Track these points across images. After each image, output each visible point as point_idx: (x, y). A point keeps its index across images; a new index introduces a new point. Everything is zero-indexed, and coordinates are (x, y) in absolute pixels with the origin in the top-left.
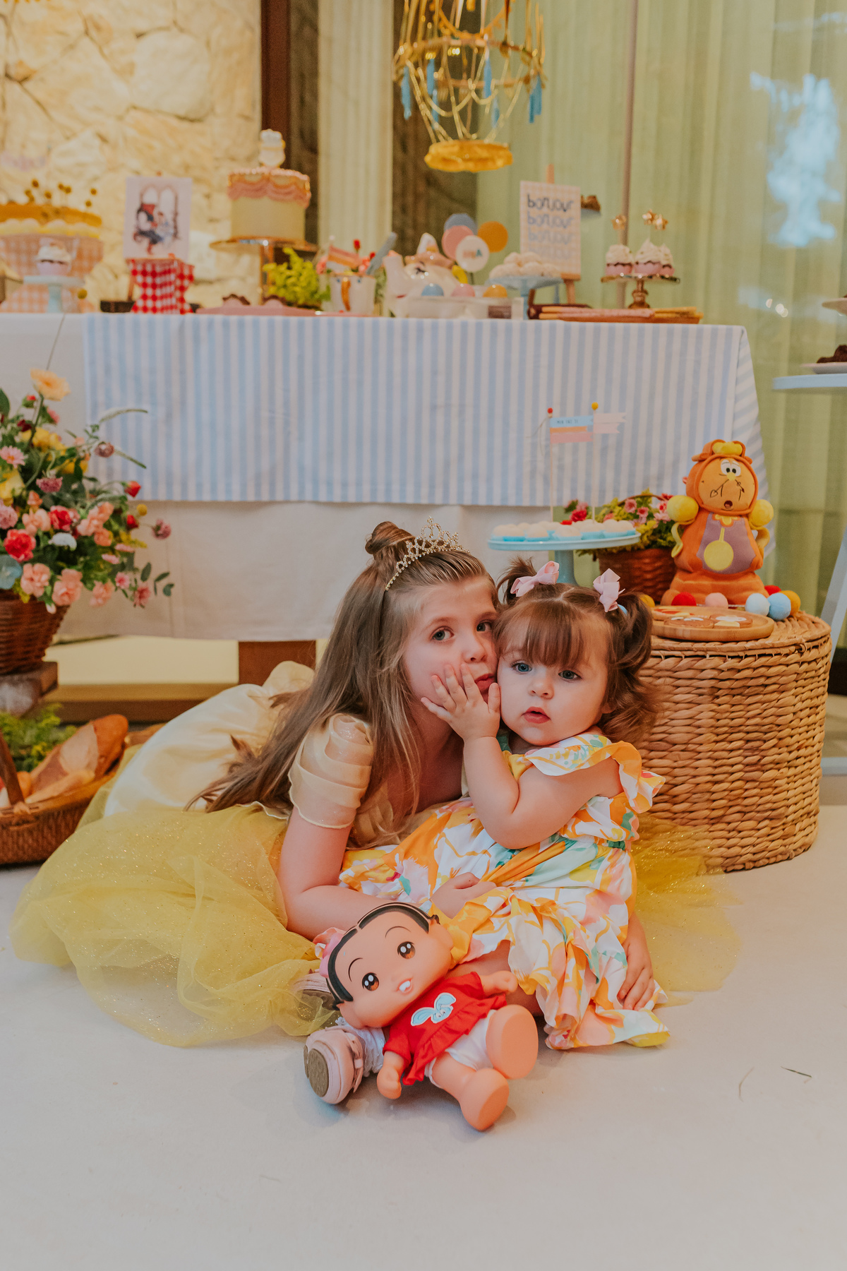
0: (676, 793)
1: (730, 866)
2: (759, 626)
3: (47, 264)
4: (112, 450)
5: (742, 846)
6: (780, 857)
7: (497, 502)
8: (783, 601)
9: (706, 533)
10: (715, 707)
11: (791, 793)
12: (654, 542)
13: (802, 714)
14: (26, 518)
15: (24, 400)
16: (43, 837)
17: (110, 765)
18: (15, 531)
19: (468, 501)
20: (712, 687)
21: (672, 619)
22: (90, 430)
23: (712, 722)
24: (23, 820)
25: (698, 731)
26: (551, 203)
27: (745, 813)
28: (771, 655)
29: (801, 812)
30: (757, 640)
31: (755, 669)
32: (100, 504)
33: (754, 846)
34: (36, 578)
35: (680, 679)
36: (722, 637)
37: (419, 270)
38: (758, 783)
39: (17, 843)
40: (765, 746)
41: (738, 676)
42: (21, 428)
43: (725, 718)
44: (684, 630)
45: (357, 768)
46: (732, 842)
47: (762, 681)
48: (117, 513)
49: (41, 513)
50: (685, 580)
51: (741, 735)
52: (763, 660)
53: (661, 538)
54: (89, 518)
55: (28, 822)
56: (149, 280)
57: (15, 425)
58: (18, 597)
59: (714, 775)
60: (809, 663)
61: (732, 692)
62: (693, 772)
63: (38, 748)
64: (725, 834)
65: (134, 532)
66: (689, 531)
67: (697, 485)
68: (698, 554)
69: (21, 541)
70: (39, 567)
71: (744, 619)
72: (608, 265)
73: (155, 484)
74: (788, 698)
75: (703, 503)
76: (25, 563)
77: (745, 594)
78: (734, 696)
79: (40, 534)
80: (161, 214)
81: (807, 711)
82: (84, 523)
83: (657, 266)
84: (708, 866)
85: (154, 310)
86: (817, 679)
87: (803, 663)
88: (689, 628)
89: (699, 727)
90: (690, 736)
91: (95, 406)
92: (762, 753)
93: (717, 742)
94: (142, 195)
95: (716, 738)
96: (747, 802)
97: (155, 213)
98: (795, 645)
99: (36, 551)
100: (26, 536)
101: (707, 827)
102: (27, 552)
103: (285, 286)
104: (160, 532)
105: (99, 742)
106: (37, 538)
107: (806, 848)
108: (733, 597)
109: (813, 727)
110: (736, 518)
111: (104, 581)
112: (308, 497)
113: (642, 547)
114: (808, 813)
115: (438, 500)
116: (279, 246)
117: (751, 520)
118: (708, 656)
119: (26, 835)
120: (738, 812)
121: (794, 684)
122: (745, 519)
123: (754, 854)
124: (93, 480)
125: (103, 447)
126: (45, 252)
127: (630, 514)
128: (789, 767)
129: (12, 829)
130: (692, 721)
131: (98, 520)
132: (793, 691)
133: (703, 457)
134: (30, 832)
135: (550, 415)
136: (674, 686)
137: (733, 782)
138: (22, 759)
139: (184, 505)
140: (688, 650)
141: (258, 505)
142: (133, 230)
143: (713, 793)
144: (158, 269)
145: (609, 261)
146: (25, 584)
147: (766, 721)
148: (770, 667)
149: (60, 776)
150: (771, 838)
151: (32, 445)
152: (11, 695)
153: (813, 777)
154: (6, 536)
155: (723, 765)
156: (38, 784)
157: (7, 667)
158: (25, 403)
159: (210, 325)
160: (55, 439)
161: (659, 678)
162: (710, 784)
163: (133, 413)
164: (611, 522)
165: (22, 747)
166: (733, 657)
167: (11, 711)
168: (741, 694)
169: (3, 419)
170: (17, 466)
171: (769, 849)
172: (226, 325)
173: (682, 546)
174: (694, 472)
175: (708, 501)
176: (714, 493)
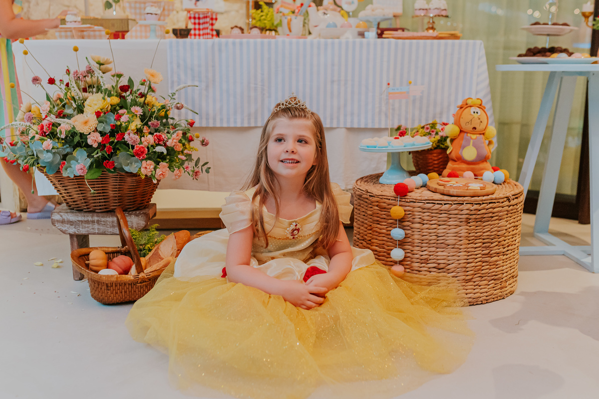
0: (449, 268)
1: (477, 302)
2: (490, 188)
3: (149, 15)
4: (182, 107)
5: (481, 293)
6: (499, 298)
7: (363, 126)
8: (501, 175)
9: (463, 143)
10: (468, 227)
11: (504, 267)
12: (438, 146)
13: (510, 230)
14: (143, 139)
18: (138, 146)
19: (349, 126)
20: (467, 218)
21: (448, 185)
22: (171, 95)
23: (467, 234)
24: (143, 281)
25: (460, 239)
27: (482, 277)
28: (495, 203)
29: (509, 276)
30: (488, 195)
31: (487, 209)
32: (178, 132)
33: (486, 293)
34: (148, 167)
35: (451, 214)
36: (471, 194)
37: (325, 13)
38: (488, 263)
39: (141, 292)
40: (492, 245)
41: (479, 213)
42: (140, 96)
43: (473, 233)
44: (453, 191)
46: (476, 291)
47: (490, 215)
48: (184, 135)
49: (150, 136)
50: (453, 165)
51: (481, 240)
52: (491, 205)
53: (442, 144)
54: (172, 138)
55: (145, 282)
56: (197, 21)
57: (137, 95)
58: (139, 175)
59: (468, 259)
60: (513, 206)
61: (476, 220)
62: (458, 258)
64: (473, 287)
65: (192, 143)
66: (455, 142)
67: (459, 119)
68: (459, 153)
69: (141, 150)
70: (149, 162)
71: (482, 185)
72: (416, 10)
73: (201, 119)
74: (503, 223)
75: (462, 128)
76: (143, 160)
77: (482, 171)
78: (477, 222)
79: (150, 146)
81: (512, 228)
82: (170, 141)
83: (440, 10)
85: (199, 35)
86: (517, 213)
87: (510, 206)
88: (456, 190)
89: (460, 237)
90: (456, 241)
91: (172, 84)
92: (491, 249)
93: (469, 244)
95: (468, 242)
96: (483, 272)
98: (506, 197)
99: (148, 154)
100: (143, 147)
101: (464, 284)
102: (143, 155)
103: (260, 20)
104: (204, 143)
105: (178, 243)
106: (148, 148)
107: (512, 293)
108: (476, 173)
109: (515, 235)
110: (478, 135)
111: (179, 168)
113: (433, 148)
114: (513, 277)
115: (335, 125)
117: (485, 136)
118: (464, 204)
119: (144, 287)
120: (479, 277)
121: (506, 216)
122: (482, 136)
123: (487, 296)
124: (173, 119)
125: (178, 105)
126: (148, 9)
127: (427, 133)
128: (504, 255)
129: (138, 285)
130: (457, 235)
131: (176, 139)
132: (506, 219)
133: (462, 106)
135: (388, 86)
136: (448, 218)
137: (477, 263)
138: (141, 250)
139: (214, 129)
140: (456, 201)
141: (250, 129)
143: (467, 268)
144: (201, 16)
145: (416, 8)
146: (142, 170)
147: (493, 234)
148: (495, 208)
149: (160, 260)
150: (494, 289)
151: (145, 104)
152: (135, 221)
153: (515, 259)
154: (134, 148)
155: (472, 255)
156: (149, 263)
157: (133, 207)
158: (141, 83)
159: (227, 44)
160: (155, 100)
161: (441, 214)
162: (465, 264)
163: (190, 87)
164: (418, 137)
165: (141, 245)
166: (476, 204)
167: (135, 228)
168: (480, 221)
169: (132, 92)
170: (139, 115)
171: (494, 294)
172: (234, 44)
173: (452, 148)
174: (457, 113)
175: (465, 127)
176: (467, 124)
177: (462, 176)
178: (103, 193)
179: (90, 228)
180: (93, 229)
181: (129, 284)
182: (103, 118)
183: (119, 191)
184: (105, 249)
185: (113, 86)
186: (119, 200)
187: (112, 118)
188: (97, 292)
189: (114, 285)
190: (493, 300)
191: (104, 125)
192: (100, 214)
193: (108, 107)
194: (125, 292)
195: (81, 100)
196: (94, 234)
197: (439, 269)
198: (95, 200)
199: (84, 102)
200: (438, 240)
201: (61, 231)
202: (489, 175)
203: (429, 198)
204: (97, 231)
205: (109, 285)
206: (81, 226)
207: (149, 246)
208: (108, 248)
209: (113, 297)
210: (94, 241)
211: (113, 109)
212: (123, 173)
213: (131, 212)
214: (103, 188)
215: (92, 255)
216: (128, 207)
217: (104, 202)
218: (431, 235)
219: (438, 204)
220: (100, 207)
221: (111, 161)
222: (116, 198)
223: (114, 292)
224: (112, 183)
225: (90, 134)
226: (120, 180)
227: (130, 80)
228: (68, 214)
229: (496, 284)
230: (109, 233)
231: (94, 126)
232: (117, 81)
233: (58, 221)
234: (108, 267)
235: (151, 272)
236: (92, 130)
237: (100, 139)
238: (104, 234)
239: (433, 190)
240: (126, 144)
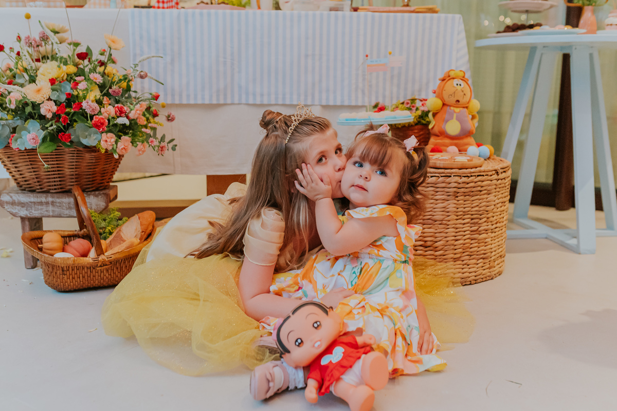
0: (437, 246)
1: (465, 283)
2: (476, 162)
4: (146, 76)
5: (470, 272)
6: (488, 278)
7: (339, 103)
8: (486, 149)
9: (446, 116)
10: (456, 202)
11: (493, 246)
12: (420, 122)
13: (498, 206)
14: (103, 110)
15: (100, 51)
16: (114, 273)
17: (148, 236)
18: (97, 116)
19: (324, 103)
20: (455, 192)
21: (433, 158)
22: (133, 66)
23: (455, 209)
24: (104, 264)
25: (447, 214)
27: (471, 256)
28: (483, 175)
29: (498, 255)
30: (476, 168)
31: (476, 182)
32: (140, 103)
33: (475, 272)
34: (108, 140)
35: (438, 188)
36: (459, 167)
38: (477, 241)
39: (100, 276)
40: (480, 222)
41: (467, 186)
42: (100, 64)
43: (461, 208)
44: (440, 163)
45: (278, 234)
46: (464, 270)
47: (479, 188)
48: (148, 109)
49: (110, 107)
50: (436, 140)
51: (469, 216)
52: (480, 178)
53: (423, 119)
54: (135, 110)
55: (106, 265)
57: (96, 63)
58: (99, 151)
59: (455, 236)
60: (502, 179)
61: (465, 194)
62: (445, 235)
64: (461, 266)
65: (156, 119)
66: (438, 116)
67: (442, 91)
68: (443, 127)
69: (100, 122)
70: (110, 135)
71: (469, 158)
73: (166, 95)
74: (491, 197)
75: (445, 101)
76: (103, 133)
77: (466, 147)
78: (465, 196)
79: (110, 118)
81: (500, 204)
82: (133, 112)
84: (453, 283)
85: (163, 8)
86: (505, 188)
87: (498, 180)
88: (442, 162)
89: (448, 212)
90: (444, 217)
91: (135, 55)
92: (479, 225)
93: (457, 220)
95: (456, 218)
96: (472, 250)
98: (495, 170)
99: (108, 127)
100: (103, 119)
101: (452, 263)
102: (103, 127)
104: (170, 118)
105: (141, 224)
106: (109, 120)
107: (500, 273)
108: (461, 148)
109: (503, 212)
110: (461, 109)
111: (143, 142)
112: (244, 101)
113: (414, 124)
114: (501, 256)
115: (309, 103)
117: (468, 109)
118: (452, 176)
119: (105, 271)
120: (468, 255)
121: (495, 190)
122: (466, 109)
123: (475, 276)
124: (135, 92)
125: (142, 73)
127: (407, 108)
128: (492, 232)
129: (98, 268)
130: (444, 210)
131: (140, 110)
132: (494, 194)
133: (444, 78)
134: (107, 271)
135: (366, 58)
136: (435, 192)
137: (464, 240)
138: (101, 234)
139: (181, 106)
140: (443, 173)
143: (455, 246)
146: (102, 143)
147: (481, 209)
148: (483, 181)
149: (122, 242)
150: (483, 268)
151: (105, 73)
152: (94, 202)
153: (503, 238)
154: (93, 119)
155: (460, 232)
156: (110, 246)
157: (92, 187)
158: (100, 53)
159: (194, 14)
160: (116, 71)
161: (428, 187)
162: (453, 241)
163: (154, 58)
164: (398, 112)
165: (101, 228)
166: (465, 177)
167: (95, 210)
168: (468, 195)
169: (89, 61)
170: (98, 83)
171: (483, 273)
172: (201, 14)
173: (434, 123)
174: (439, 86)
175: (448, 100)
176: (450, 96)
177: (446, 151)
178: (58, 171)
179: (44, 210)
180: (47, 211)
181: (88, 268)
182: (58, 87)
183: (76, 168)
184: (60, 232)
185: (69, 56)
186: (76, 178)
187: (68, 88)
188: (51, 278)
189: (70, 269)
191: (58, 94)
192: (55, 195)
193: (64, 76)
194: (83, 277)
195: (34, 70)
196: (49, 216)
197: (426, 247)
198: (50, 178)
199: (37, 72)
201: (11, 214)
202: (473, 150)
204: (51, 214)
205: (65, 269)
206: (33, 208)
207: (110, 228)
208: (64, 231)
209: (70, 283)
210: (47, 224)
211: (70, 78)
212: (81, 149)
213: (89, 193)
214: (58, 166)
215: (46, 238)
216: (85, 187)
217: (60, 181)
220: (55, 187)
221: (67, 133)
222: (73, 177)
223: (71, 277)
224: (68, 159)
225: (43, 102)
226: (77, 156)
227: (88, 48)
228: (19, 194)
229: (484, 263)
230: (66, 216)
231: (47, 94)
232: (74, 50)
233: (7, 203)
234: (63, 250)
235: (113, 255)
236: (46, 99)
237: (55, 108)
238: (60, 216)
240: (84, 115)
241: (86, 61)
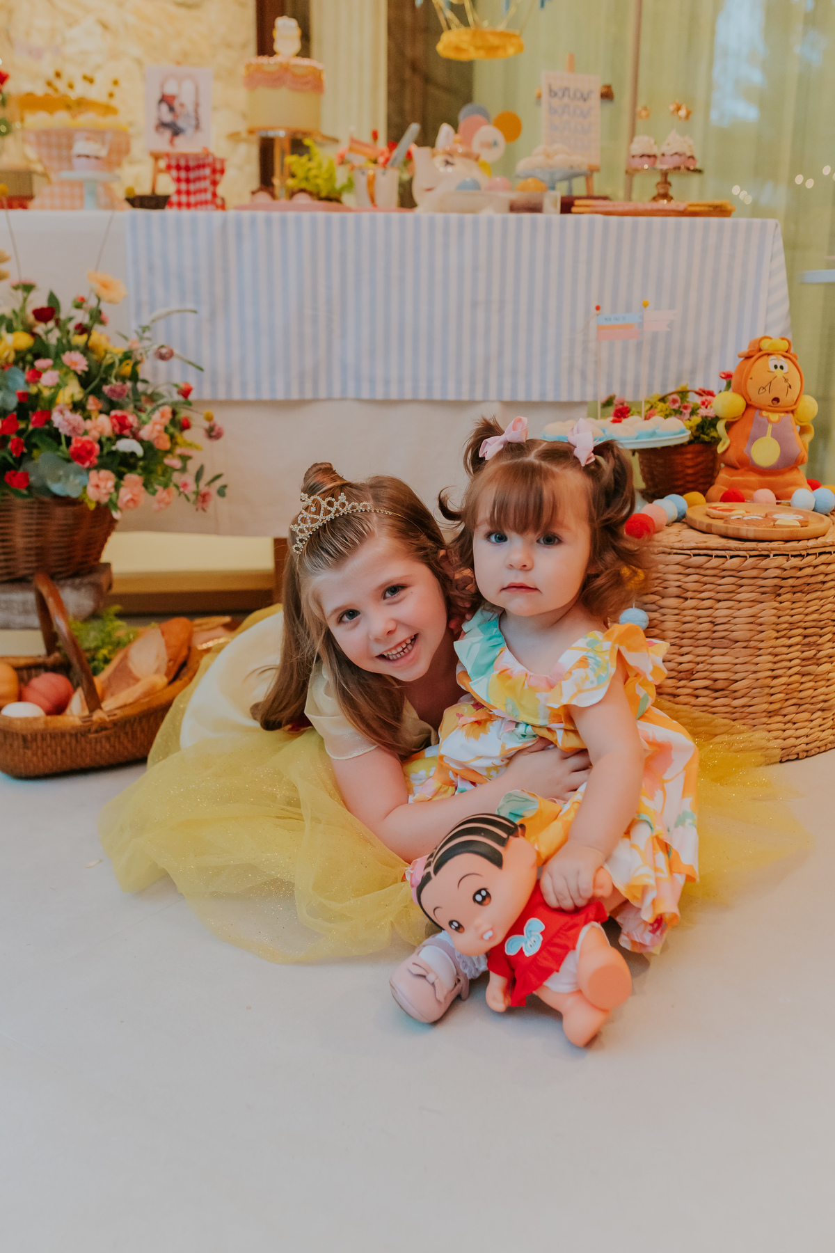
0: (736, 689)
1: (789, 756)
2: (816, 525)
3: (83, 160)
4: (171, 354)
5: (798, 736)
6: (830, 746)
7: (535, 397)
9: (753, 430)
10: (776, 605)
12: (698, 438)
14: (89, 424)
15: (74, 301)
17: (180, 669)
18: (79, 437)
19: (507, 397)
20: (775, 585)
21: (732, 518)
22: (140, 330)
23: (774, 619)
24: (102, 727)
25: (760, 628)
26: (572, 93)
27: (800, 705)
28: (830, 553)
30: (817, 538)
31: (815, 567)
32: (161, 409)
33: (807, 736)
34: (102, 484)
35: (743, 578)
36: (785, 536)
37: (447, 163)
38: (813, 677)
39: (95, 750)
40: (821, 641)
41: (799, 574)
42: (78, 331)
43: (786, 615)
44: (747, 530)
46: (788, 733)
47: (821, 578)
48: (174, 417)
49: (103, 419)
50: (732, 476)
51: (800, 631)
52: (823, 558)
53: (704, 433)
54: (150, 423)
55: (106, 729)
56: (183, 174)
57: (70, 328)
58: (84, 504)
59: (773, 670)
61: (794, 590)
62: (753, 668)
63: (104, 652)
64: (781, 726)
65: (187, 433)
66: (736, 428)
67: (746, 379)
68: (745, 450)
69: (86, 448)
70: (105, 473)
71: (801, 517)
72: (633, 156)
75: (750, 400)
76: (91, 469)
77: (790, 489)
78: (794, 593)
79: (104, 440)
80: (182, 105)
82: (147, 428)
83: (683, 158)
85: (189, 205)
88: (752, 528)
90: (753, 633)
91: (139, 308)
92: (819, 648)
93: (777, 638)
94: (162, 86)
95: (776, 635)
96: (802, 694)
97: (176, 104)
99: (100, 457)
100: (89, 442)
101: (765, 720)
102: (92, 459)
103: (307, 179)
104: (213, 434)
105: (168, 646)
106: (100, 442)
108: (779, 492)
110: (782, 415)
111: (166, 485)
112: (351, 394)
113: (687, 443)
115: (479, 396)
116: (299, 136)
117: (795, 415)
118: (772, 555)
119: (103, 740)
120: (794, 705)
122: (791, 415)
123: (807, 744)
124: (145, 381)
125: (164, 351)
126: (80, 147)
127: (674, 410)
129: (92, 736)
130: (754, 620)
131: (161, 424)
133: (751, 354)
134: (108, 738)
135: (598, 312)
136: (737, 585)
137: (790, 676)
138: (88, 662)
139: (229, 403)
140: (754, 550)
141: (301, 403)
142: (154, 122)
143: (772, 687)
145: (633, 153)
146: (91, 491)
147: (823, 617)
148: (829, 564)
149: (131, 681)
150: (822, 728)
151: (89, 347)
154: (71, 443)
155: (782, 661)
156: (110, 686)
157: (67, 571)
158: (76, 305)
159: (253, 221)
160: (110, 341)
161: (724, 577)
162: (769, 680)
163: (177, 315)
164: (657, 419)
165: (87, 650)
166: (795, 556)
167: (74, 614)
168: (801, 592)
169: (57, 322)
170: (79, 373)
171: (821, 738)
172: (268, 222)
173: (728, 442)
174: (740, 369)
175: (756, 398)
176: (761, 391)
177: (752, 500)
181: (71, 735)
183: (37, 536)
184: (11, 660)
185: (14, 312)
186: (37, 554)
187: (19, 380)
188: (2, 753)
189: (39, 737)
190: (818, 750)
191: (1, 394)
193: (8, 355)
194: (62, 751)
197: (716, 691)
200: (715, 632)
202: (803, 496)
203: (699, 545)
205: (29, 737)
208: (18, 657)
209: (37, 763)
211: (22, 360)
212: (47, 499)
213: (63, 581)
214: (2, 531)
216: (54, 570)
217: (5, 560)
218: (701, 620)
219: (717, 556)
221: (21, 471)
222: (31, 552)
223: (40, 751)
224: (21, 519)
226: (39, 513)
227: (52, 298)
229: (824, 719)
232: (25, 300)
234: (20, 698)
235: (117, 708)
238: (6, 627)
239: (704, 528)
240: (55, 435)
241: (51, 324)
